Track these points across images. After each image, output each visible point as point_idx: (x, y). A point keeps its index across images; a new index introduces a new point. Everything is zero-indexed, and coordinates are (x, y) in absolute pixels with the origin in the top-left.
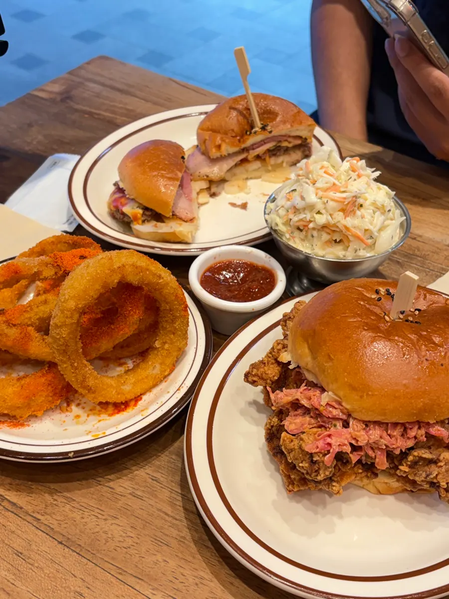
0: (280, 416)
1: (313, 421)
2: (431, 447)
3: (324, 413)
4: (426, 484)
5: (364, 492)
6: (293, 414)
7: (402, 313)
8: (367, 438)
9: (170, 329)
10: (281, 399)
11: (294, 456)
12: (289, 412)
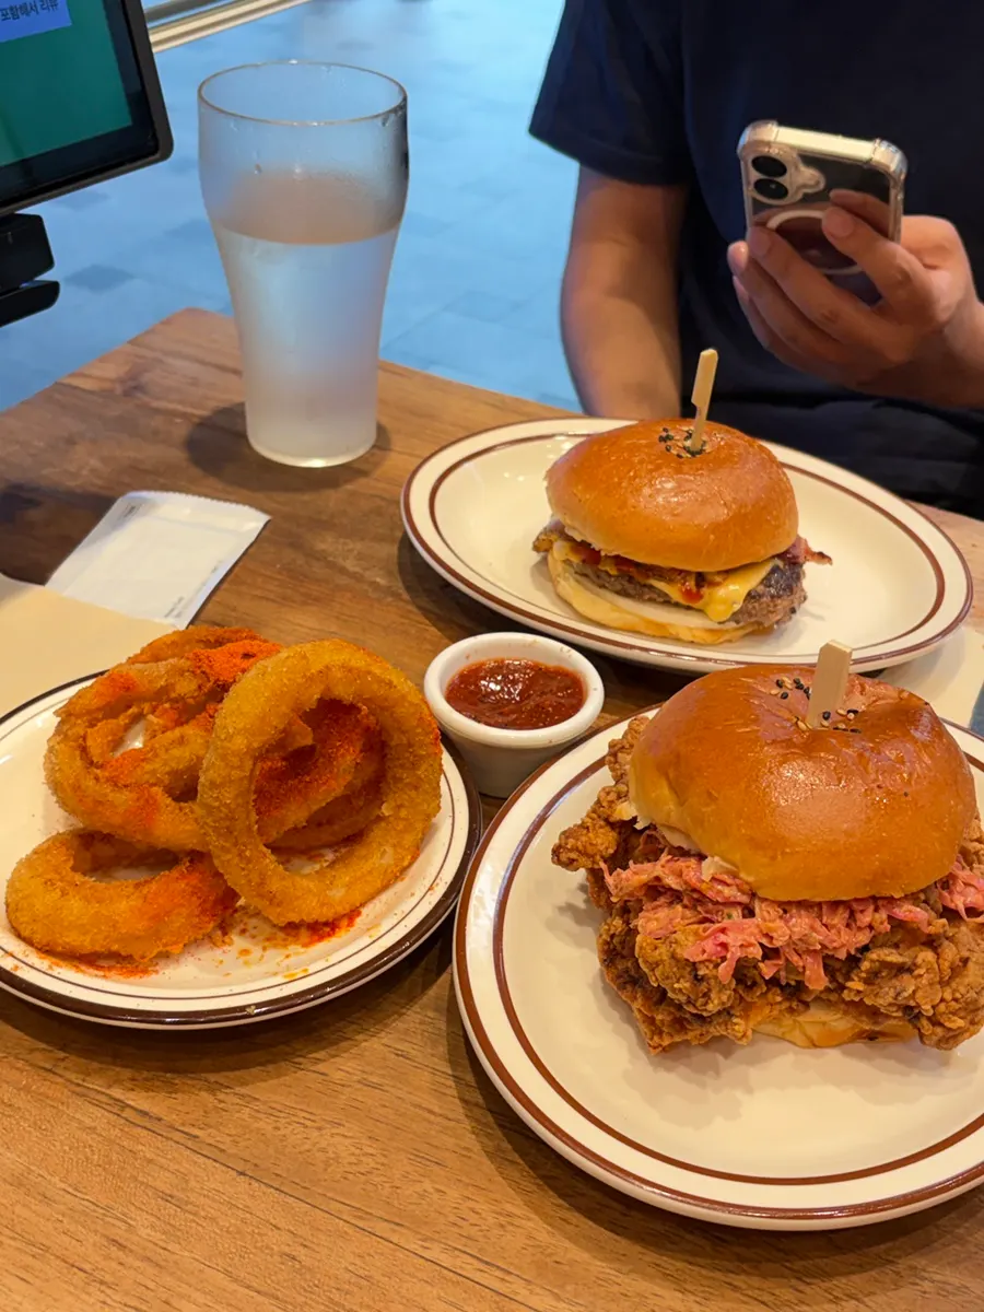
0: (626, 915)
1: (688, 913)
2: (900, 944)
3: (710, 894)
4: (897, 1010)
5: (785, 1045)
6: (650, 908)
7: (826, 716)
8: (788, 932)
9: (408, 780)
10: (627, 880)
11: (662, 974)
12: (643, 905)
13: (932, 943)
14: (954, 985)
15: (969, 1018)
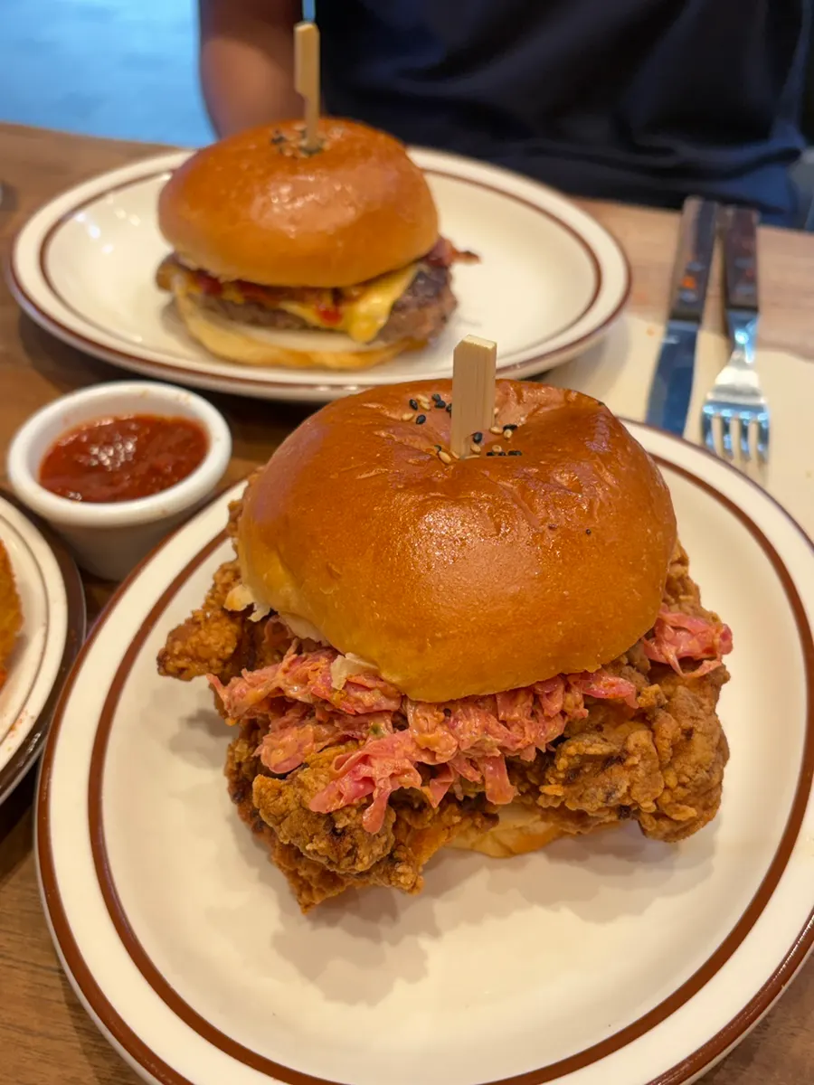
0: (253, 737)
1: (324, 731)
2: (603, 725)
3: (346, 707)
4: (610, 814)
5: (477, 858)
6: (277, 727)
7: (477, 438)
8: (455, 742)
10: (242, 696)
11: (290, 830)
12: (269, 723)
13: (644, 717)
14: (678, 766)
15: (701, 803)
